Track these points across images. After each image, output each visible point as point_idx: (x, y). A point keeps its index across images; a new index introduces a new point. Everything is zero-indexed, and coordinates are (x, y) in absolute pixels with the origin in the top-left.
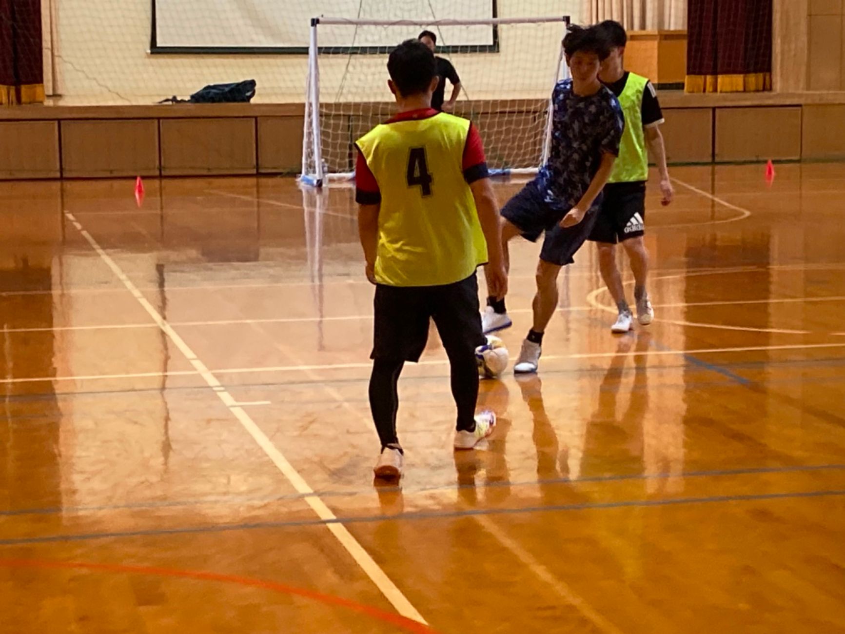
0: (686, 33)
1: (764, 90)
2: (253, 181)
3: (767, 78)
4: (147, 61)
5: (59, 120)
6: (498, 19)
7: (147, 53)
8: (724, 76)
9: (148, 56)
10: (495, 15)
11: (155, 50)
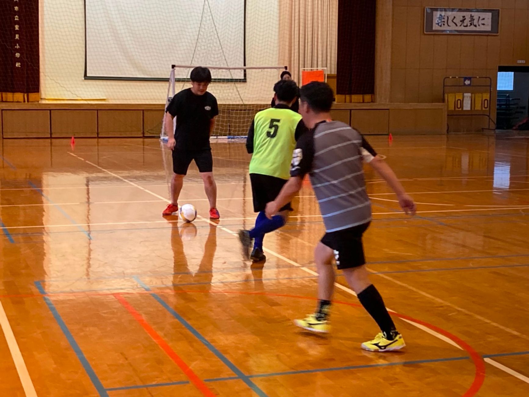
0: (336, 75)
1: (372, 102)
2: (141, 140)
3: (373, 96)
4: (83, 83)
5: (50, 110)
7: (82, 79)
8: (354, 95)
9: (83, 81)
10: (245, 65)
11: (87, 78)
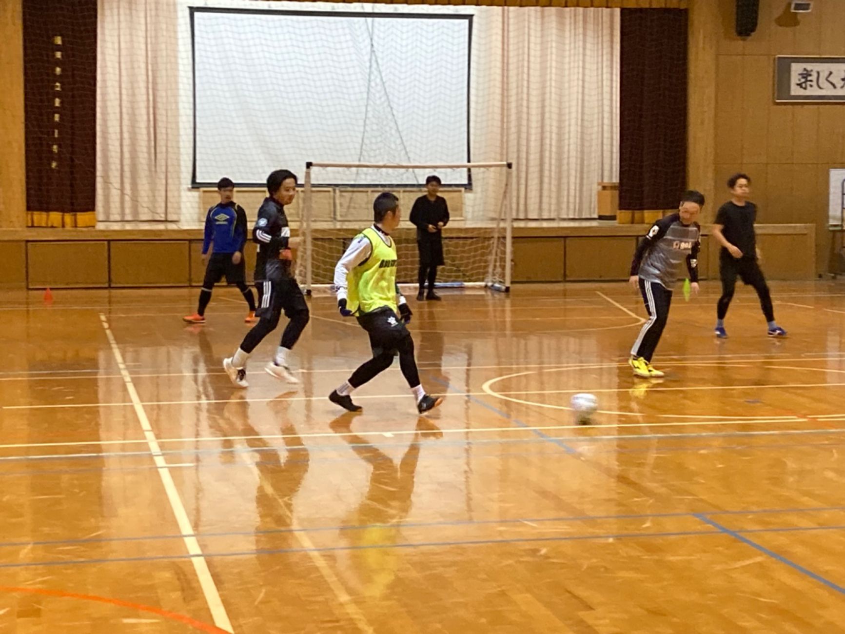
4: (189, 194)
5: (109, 241)
6: (472, 164)
7: (189, 188)
8: (648, 211)
11: (194, 186)
